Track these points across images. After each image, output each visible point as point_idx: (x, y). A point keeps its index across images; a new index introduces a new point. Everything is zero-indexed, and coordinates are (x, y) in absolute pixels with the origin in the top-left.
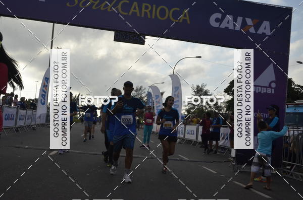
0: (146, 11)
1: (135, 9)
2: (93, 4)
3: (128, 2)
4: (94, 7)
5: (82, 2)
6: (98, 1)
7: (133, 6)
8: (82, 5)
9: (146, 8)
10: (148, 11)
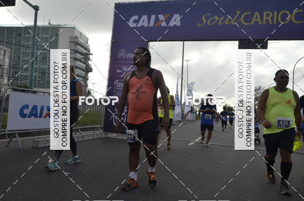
0: (267, 18)
1: (256, 18)
2: (218, 21)
3: (249, 13)
4: (219, 24)
5: (209, 21)
6: (223, 17)
7: (255, 16)
8: (210, 23)
9: (268, 15)
10: (269, 18)
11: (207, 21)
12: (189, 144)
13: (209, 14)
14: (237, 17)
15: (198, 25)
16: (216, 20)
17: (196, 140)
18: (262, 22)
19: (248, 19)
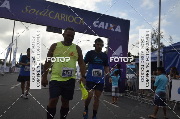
1: (57, 16)
2: (36, 12)
3: (54, 12)
4: (36, 14)
5: (30, 10)
6: (39, 11)
7: (57, 15)
8: (30, 12)
9: (63, 16)
10: (64, 17)
11: (28, 10)
12: (11, 88)
13: (30, 7)
14: (47, 13)
15: (22, 11)
16: (34, 12)
17: (17, 85)
18: (60, 19)
19: (53, 15)
